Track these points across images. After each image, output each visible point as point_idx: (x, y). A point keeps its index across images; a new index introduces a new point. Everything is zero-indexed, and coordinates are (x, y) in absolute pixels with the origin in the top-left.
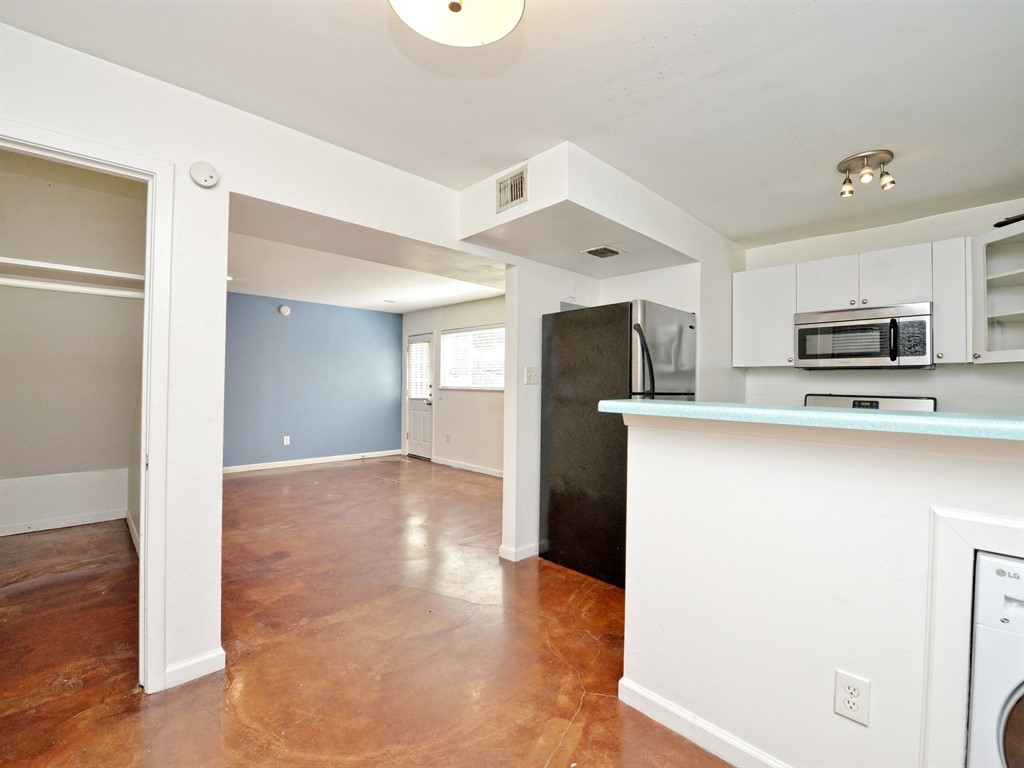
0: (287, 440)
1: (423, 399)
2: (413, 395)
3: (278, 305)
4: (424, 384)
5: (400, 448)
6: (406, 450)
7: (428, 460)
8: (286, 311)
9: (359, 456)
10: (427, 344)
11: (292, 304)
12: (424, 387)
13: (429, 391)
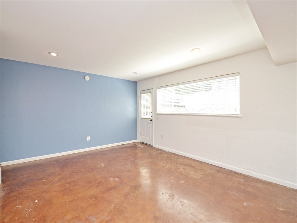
0: (89, 138)
1: (148, 118)
2: (143, 117)
3: (84, 75)
4: (148, 112)
5: (137, 139)
6: (139, 140)
7: (151, 146)
8: (88, 78)
9: (120, 143)
10: (150, 94)
11: (90, 75)
12: (148, 113)
13: (151, 115)
